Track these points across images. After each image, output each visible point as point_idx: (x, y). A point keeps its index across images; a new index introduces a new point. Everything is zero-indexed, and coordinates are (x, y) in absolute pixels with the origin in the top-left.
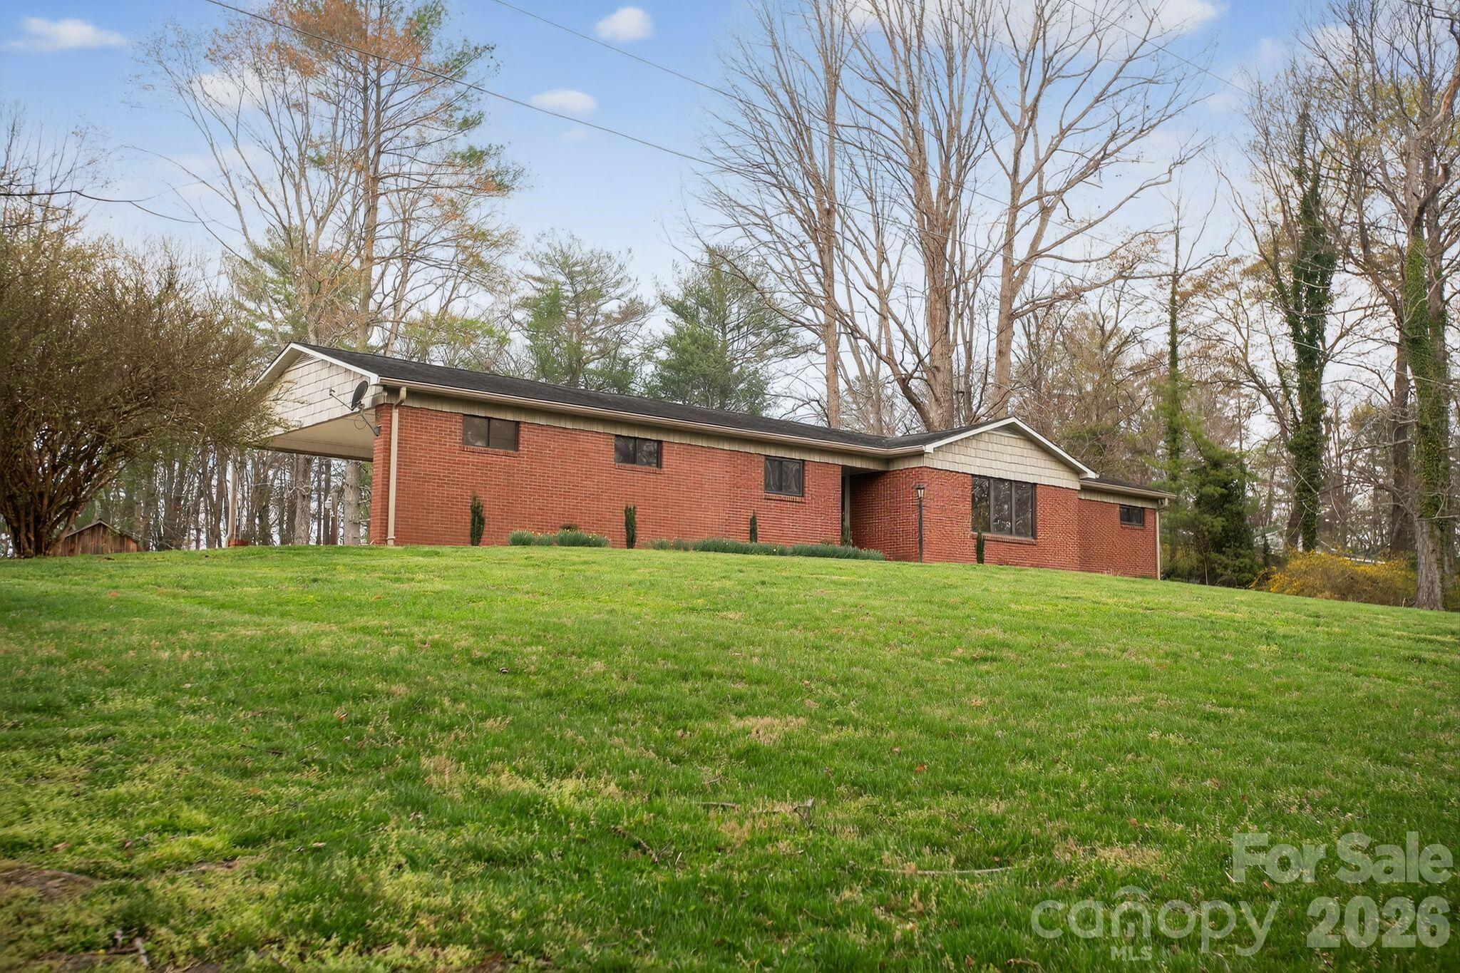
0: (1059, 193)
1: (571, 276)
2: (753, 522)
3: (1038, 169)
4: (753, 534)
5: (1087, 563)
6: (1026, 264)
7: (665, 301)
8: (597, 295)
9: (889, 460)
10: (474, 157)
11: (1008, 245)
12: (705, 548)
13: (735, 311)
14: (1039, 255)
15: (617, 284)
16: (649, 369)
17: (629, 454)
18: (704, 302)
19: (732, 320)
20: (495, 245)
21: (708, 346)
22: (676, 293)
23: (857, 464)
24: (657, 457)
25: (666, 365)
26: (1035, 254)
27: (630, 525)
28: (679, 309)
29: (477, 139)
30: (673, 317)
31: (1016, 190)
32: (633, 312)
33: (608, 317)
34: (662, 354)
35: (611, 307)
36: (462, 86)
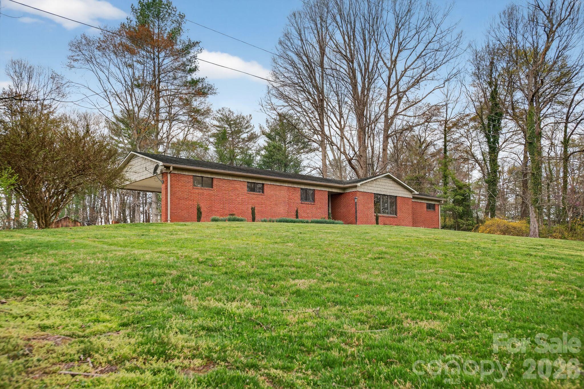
0: (404, 92)
1: (230, 125)
2: (297, 211)
3: (397, 83)
4: (297, 217)
5: (416, 224)
6: (393, 118)
7: (264, 133)
8: (240, 132)
9: (344, 189)
10: (194, 83)
11: (387, 111)
12: (280, 221)
13: (289, 137)
14: (397, 114)
15: (247, 128)
16: (258, 158)
17: (252, 188)
18: (278, 134)
19: (288, 140)
20: (203, 114)
21: (279, 149)
22: (268, 130)
23: (334, 190)
24: (262, 189)
25: (265, 156)
27: (253, 214)
28: (269, 136)
29: (195, 76)
30: (267, 139)
31: (389, 91)
32: (252, 138)
33: (243, 139)
34: (263, 152)
35: (244, 136)
36: (189, 57)
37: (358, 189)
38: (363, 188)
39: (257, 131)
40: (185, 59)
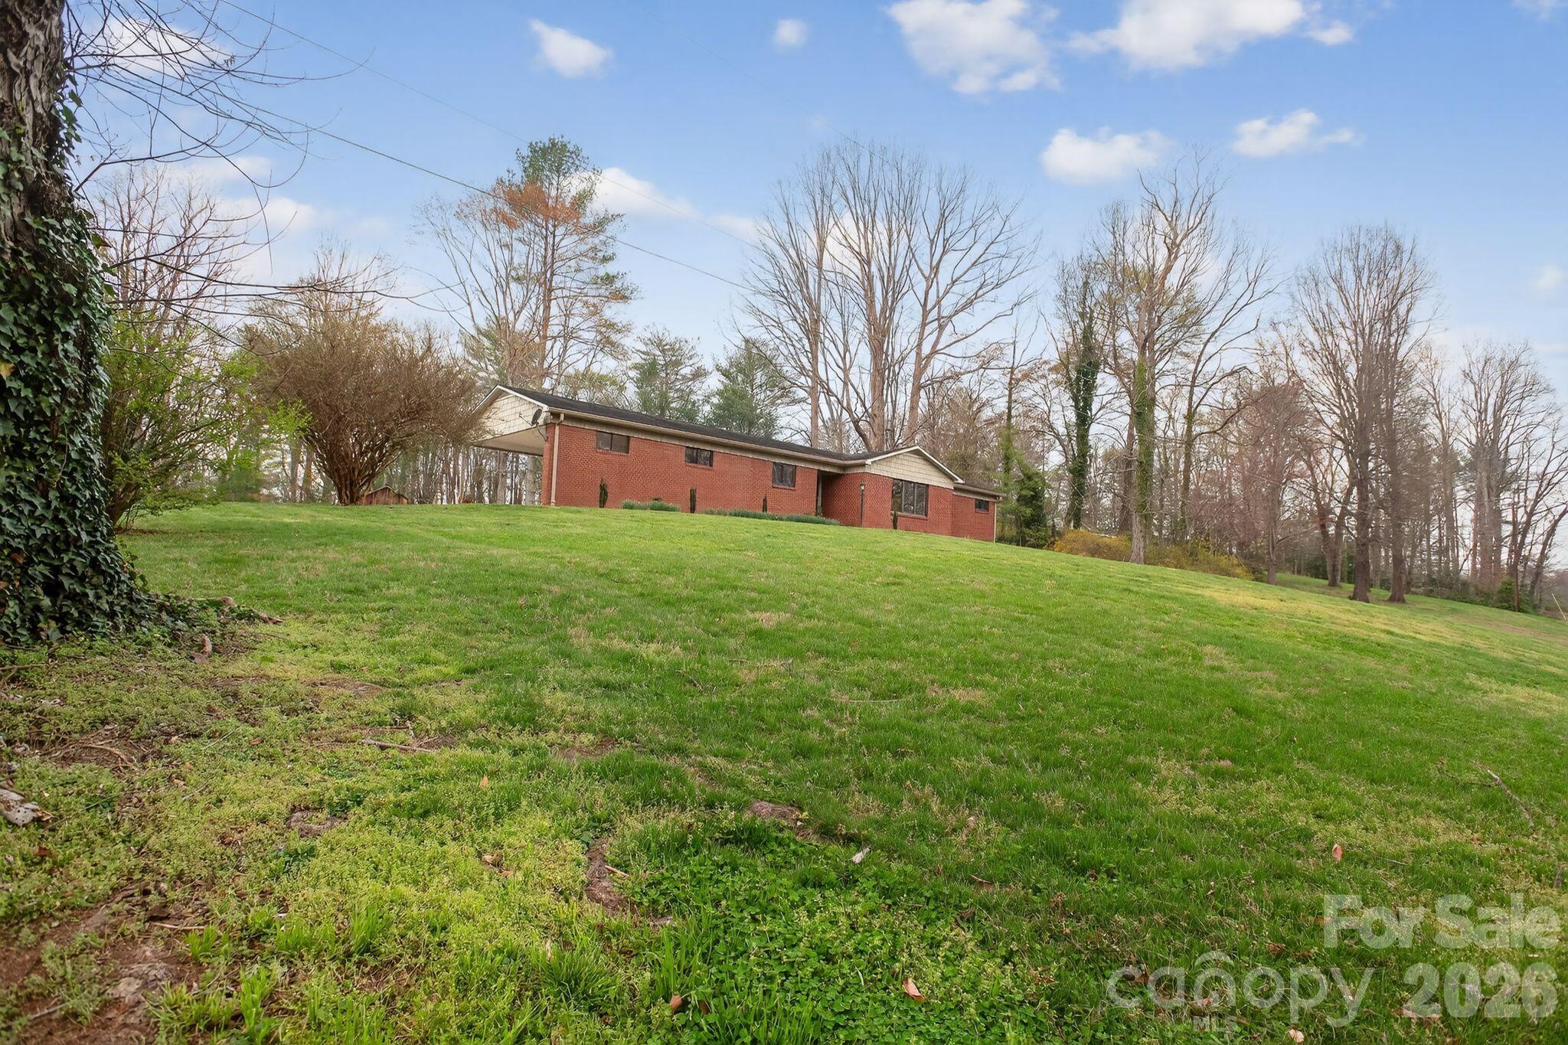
0: (950, 317)
1: (663, 351)
2: (765, 500)
3: (938, 302)
4: (765, 509)
5: (956, 531)
6: (929, 357)
7: (718, 368)
8: (678, 363)
9: (845, 467)
10: (609, 279)
11: (919, 346)
12: (736, 515)
13: (760, 377)
14: (936, 352)
15: (691, 358)
16: (707, 408)
17: (693, 458)
18: (740, 371)
19: (758, 382)
20: (619, 331)
21: (743, 397)
22: (724, 364)
23: (827, 469)
24: (710, 460)
25: (718, 407)
26: (934, 352)
27: (693, 499)
28: (726, 374)
29: (611, 268)
30: (723, 378)
31: (925, 313)
32: (699, 374)
33: (684, 377)
34: (715, 400)
35: (686, 371)
36: (602, 237)
37: (868, 469)
38: (874, 467)
39: (707, 363)
40: (596, 241)
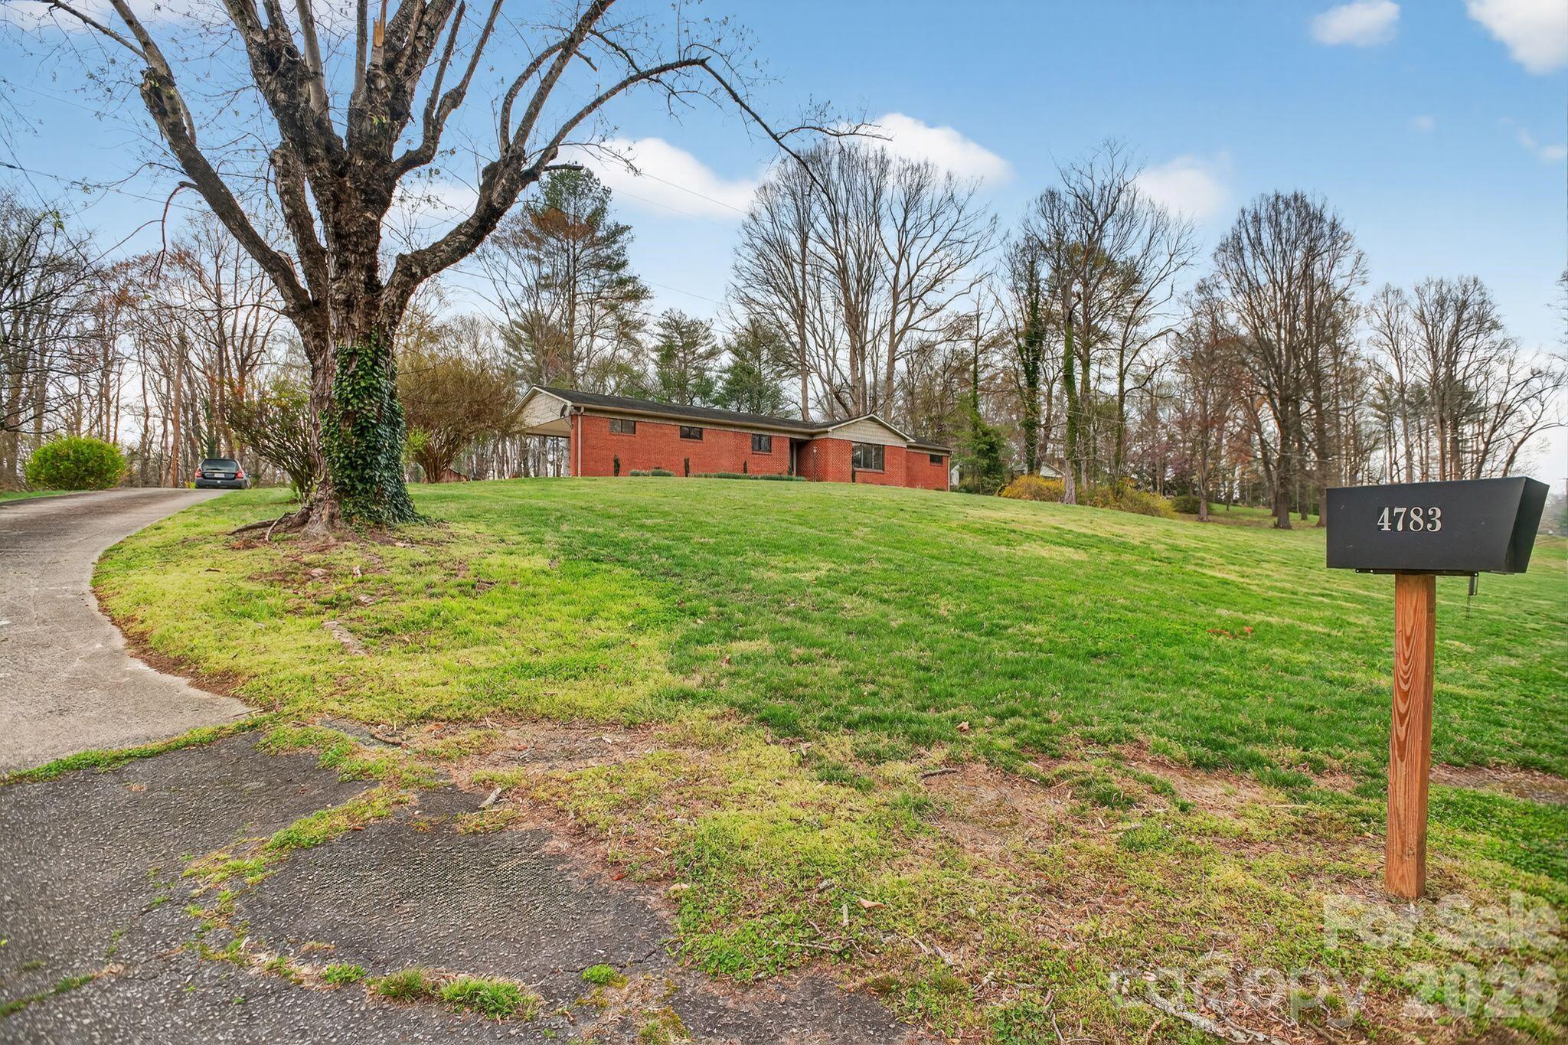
0: (920, 297)
1: (681, 334)
3: (910, 281)
4: (745, 471)
5: (911, 482)
6: (903, 332)
7: (729, 347)
8: (695, 344)
9: (812, 435)
10: (622, 282)
11: (893, 321)
12: (720, 477)
13: (765, 354)
14: (912, 328)
15: (706, 338)
16: (720, 384)
17: (686, 435)
18: (748, 348)
19: (764, 357)
20: (634, 327)
21: (750, 373)
22: (735, 344)
23: (797, 437)
24: (699, 435)
25: (729, 382)
26: (906, 327)
27: (687, 466)
28: (736, 352)
29: (624, 273)
30: (732, 356)
31: (895, 296)
32: (713, 353)
33: (700, 356)
34: (726, 376)
35: (701, 350)
36: (615, 247)
37: (829, 436)
38: (837, 434)
39: (720, 343)
40: (610, 251)
